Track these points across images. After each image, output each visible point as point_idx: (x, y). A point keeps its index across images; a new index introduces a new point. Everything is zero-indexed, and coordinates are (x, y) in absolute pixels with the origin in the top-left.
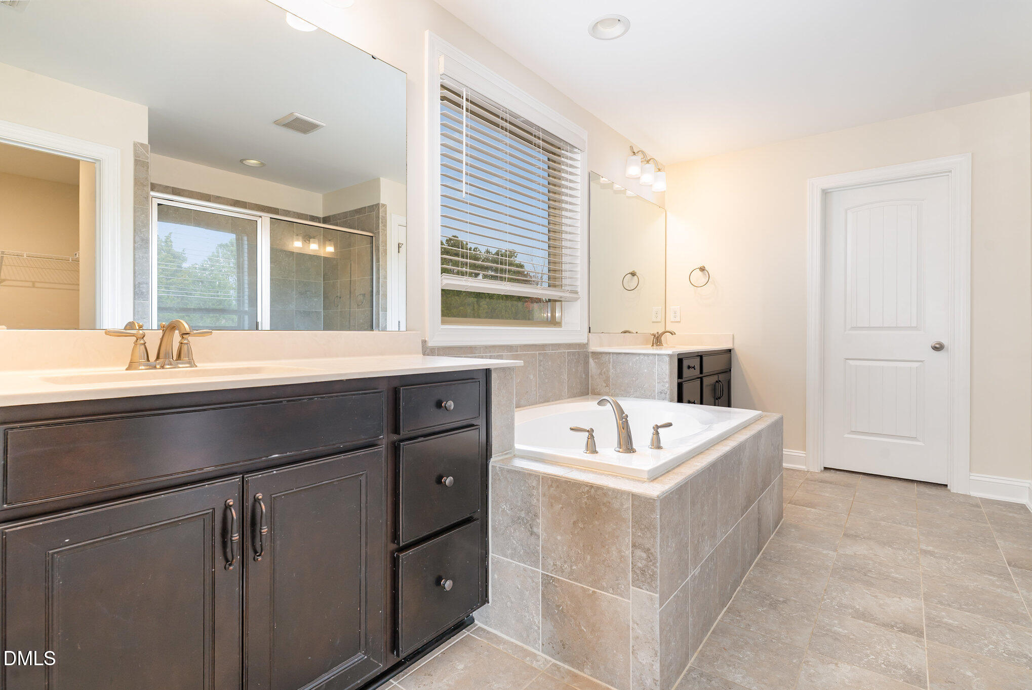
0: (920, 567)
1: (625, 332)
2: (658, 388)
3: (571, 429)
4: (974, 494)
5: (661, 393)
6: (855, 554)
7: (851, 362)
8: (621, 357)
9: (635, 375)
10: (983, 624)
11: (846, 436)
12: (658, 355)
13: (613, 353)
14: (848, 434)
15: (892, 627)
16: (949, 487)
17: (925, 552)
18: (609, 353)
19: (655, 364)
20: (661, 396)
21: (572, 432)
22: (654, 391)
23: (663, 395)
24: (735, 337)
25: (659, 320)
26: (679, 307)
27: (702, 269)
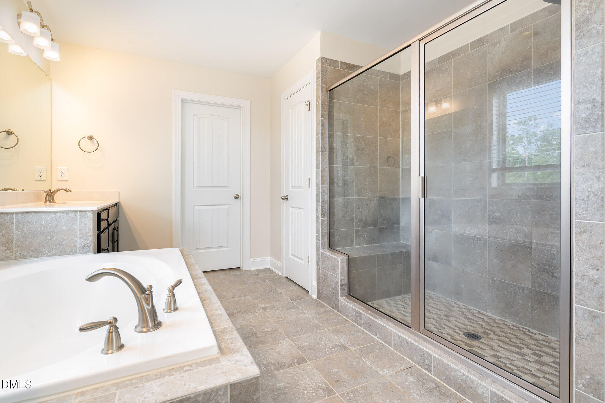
0: (270, 318)
1: (6, 190)
2: (79, 242)
3: (81, 329)
4: (252, 268)
5: (84, 247)
6: (242, 326)
7: (196, 207)
8: (29, 217)
9: (51, 233)
10: (314, 338)
11: (194, 252)
12: (80, 211)
13: (17, 213)
14: (195, 250)
15: (294, 363)
16: (241, 268)
17: (264, 308)
18: (12, 213)
19: (77, 220)
20: (83, 250)
21: (84, 333)
22: (75, 246)
23: (86, 249)
24: (120, 193)
25: (43, 178)
26: (67, 168)
27: (91, 138)
